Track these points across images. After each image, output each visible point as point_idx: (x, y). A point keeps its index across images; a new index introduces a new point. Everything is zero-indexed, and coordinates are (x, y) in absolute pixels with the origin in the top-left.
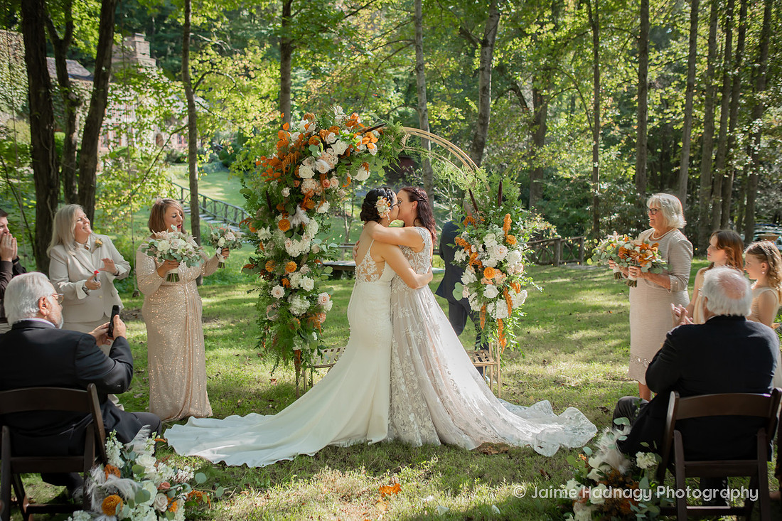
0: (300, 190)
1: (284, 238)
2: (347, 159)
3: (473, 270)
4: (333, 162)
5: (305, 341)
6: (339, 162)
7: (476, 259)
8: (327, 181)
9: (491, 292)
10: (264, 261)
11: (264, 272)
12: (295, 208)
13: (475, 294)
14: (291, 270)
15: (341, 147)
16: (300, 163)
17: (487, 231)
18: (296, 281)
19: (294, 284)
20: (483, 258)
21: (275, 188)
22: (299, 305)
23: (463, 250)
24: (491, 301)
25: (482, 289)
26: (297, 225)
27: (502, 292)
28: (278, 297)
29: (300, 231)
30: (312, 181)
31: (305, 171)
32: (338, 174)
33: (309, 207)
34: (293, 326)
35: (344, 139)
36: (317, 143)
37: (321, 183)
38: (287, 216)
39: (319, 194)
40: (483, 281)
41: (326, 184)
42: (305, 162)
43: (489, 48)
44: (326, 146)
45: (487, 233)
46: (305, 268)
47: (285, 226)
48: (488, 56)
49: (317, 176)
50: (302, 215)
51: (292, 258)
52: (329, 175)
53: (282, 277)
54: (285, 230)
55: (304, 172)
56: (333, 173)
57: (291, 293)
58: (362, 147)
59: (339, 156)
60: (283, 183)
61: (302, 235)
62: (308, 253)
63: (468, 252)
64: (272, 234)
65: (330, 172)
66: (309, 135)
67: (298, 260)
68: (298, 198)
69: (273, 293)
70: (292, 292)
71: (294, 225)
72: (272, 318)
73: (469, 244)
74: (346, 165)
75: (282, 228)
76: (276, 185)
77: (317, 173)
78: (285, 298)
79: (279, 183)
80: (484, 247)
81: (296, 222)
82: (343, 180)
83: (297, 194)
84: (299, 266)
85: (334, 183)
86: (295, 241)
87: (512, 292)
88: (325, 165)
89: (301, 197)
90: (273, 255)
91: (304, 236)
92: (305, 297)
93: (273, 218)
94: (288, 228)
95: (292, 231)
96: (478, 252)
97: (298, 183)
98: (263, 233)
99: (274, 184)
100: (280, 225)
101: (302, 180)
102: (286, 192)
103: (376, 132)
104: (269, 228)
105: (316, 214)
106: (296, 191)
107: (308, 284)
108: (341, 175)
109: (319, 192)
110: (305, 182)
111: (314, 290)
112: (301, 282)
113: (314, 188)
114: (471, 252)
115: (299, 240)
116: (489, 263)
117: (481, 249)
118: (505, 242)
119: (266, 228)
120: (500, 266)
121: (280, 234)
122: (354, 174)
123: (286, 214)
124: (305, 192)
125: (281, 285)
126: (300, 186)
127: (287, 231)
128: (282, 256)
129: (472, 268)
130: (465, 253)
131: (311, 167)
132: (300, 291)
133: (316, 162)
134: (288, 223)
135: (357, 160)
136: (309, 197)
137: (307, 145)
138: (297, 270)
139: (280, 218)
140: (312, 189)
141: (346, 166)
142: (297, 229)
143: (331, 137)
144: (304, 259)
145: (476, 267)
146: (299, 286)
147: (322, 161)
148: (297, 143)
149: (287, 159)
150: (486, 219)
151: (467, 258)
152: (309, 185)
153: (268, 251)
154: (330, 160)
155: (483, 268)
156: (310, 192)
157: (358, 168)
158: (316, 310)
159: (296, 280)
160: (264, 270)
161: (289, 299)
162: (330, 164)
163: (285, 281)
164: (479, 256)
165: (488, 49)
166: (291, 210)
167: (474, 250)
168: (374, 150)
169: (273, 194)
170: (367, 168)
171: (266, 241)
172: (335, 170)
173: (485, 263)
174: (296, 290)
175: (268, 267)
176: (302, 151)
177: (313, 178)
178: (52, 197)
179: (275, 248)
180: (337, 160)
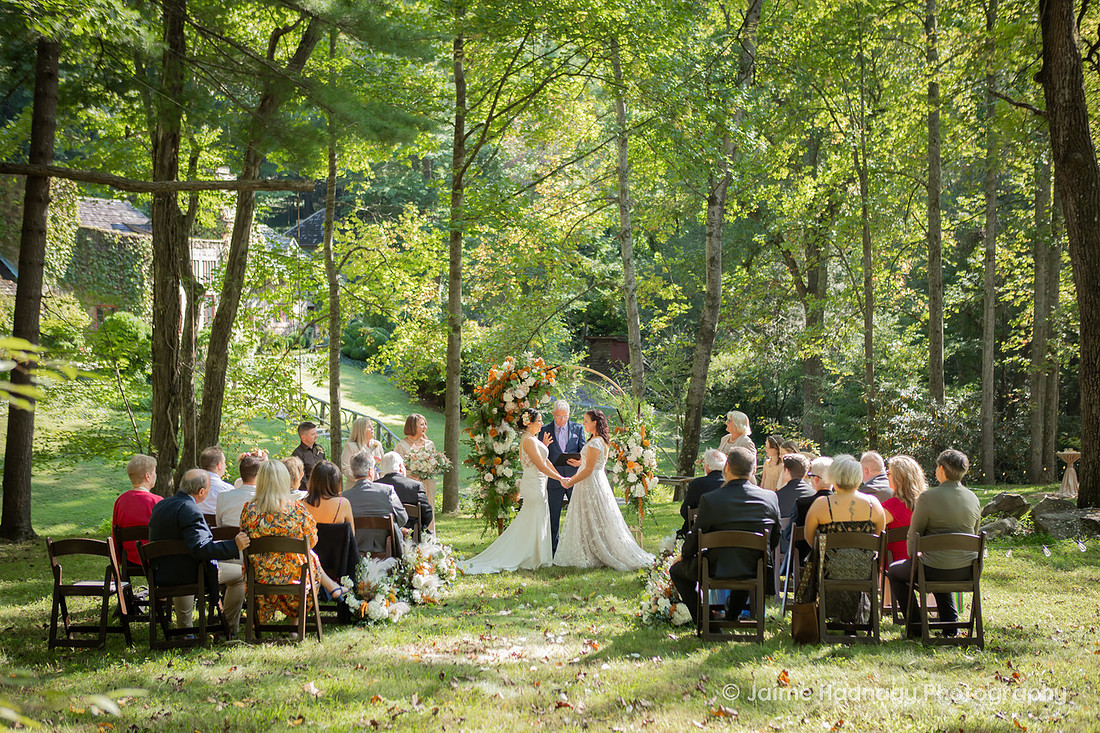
0: (504, 409)
1: (493, 441)
2: (536, 389)
3: (620, 463)
4: (526, 391)
5: (506, 512)
6: (530, 391)
7: (623, 456)
8: (522, 403)
9: (632, 478)
10: (479, 457)
11: (478, 465)
12: (501, 421)
13: (623, 480)
14: (497, 463)
15: (531, 381)
16: (504, 391)
19: (499, 473)
20: (627, 455)
21: (487, 408)
22: (502, 487)
24: (632, 484)
25: (626, 476)
26: (502, 433)
27: (641, 478)
28: (489, 481)
29: (502, 437)
30: (512, 403)
31: (508, 397)
32: (530, 399)
33: (510, 421)
34: (498, 501)
35: (533, 376)
36: (515, 379)
37: (518, 404)
40: (627, 470)
42: (508, 391)
43: (718, 207)
44: (522, 381)
45: (630, 438)
46: (506, 462)
47: (493, 434)
48: (717, 217)
49: (516, 400)
50: (505, 426)
51: (498, 455)
52: (523, 400)
53: (491, 468)
54: (494, 436)
56: (526, 398)
58: (545, 381)
59: (530, 387)
60: (492, 406)
61: (505, 439)
62: (509, 452)
63: (618, 452)
64: (485, 438)
65: (524, 397)
66: (510, 373)
67: (502, 456)
68: (503, 414)
69: (485, 478)
70: (497, 478)
71: (500, 433)
72: (482, 496)
73: (618, 446)
74: (535, 392)
75: (491, 434)
76: (488, 406)
77: (516, 398)
78: (492, 483)
79: (490, 404)
80: (628, 447)
81: (501, 430)
82: (533, 403)
83: (502, 412)
84: (503, 461)
86: (501, 444)
87: (647, 479)
88: (521, 393)
90: (485, 453)
92: (506, 482)
93: (485, 428)
94: (496, 435)
95: (498, 437)
96: (624, 451)
97: (502, 404)
98: (478, 438)
99: (486, 405)
101: (505, 403)
102: (495, 410)
103: (555, 370)
104: (482, 435)
106: (501, 410)
107: (509, 473)
110: (507, 404)
111: (513, 477)
112: (504, 471)
113: (513, 408)
114: (620, 451)
115: (503, 442)
116: (631, 458)
117: (626, 449)
118: (642, 445)
119: (480, 434)
120: (640, 461)
121: (490, 439)
123: (494, 425)
124: (507, 410)
125: (491, 473)
126: (504, 406)
128: (491, 453)
130: (616, 452)
131: (511, 394)
132: (503, 477)
133: (515, 391)
134: (496, 431)
136: (510, 414)
137: (509, 380)
138: (502, 463)
139: (490, 428)
141: (535, 394)
143: (524, 375)
144: (506, 456)
145: (623, 462)
146: (503, 474)
147: (519, 390)
148: (502, 378)
149: (496, 388)
150: (630, 429)
151: (617, 455)
152: (510, 406)
153: (482, 450)
154: (524, 390)
155: (627, 462)
156: (510, 411)
157: (543, 395)
158: (514, 491)
159: (501, 470)
160: (478, 463)
161: (496, 482)
162: (524, 392)
163: (493, 470)
164: (625, 454)
165: (716, 208)
166: (498, 423)
167: (621, 449)
168: (554, 383)
169: (486, 412)
170: (549, 395)
171: (480, 444)
172: (527, 396)
173: (629, 458)
174: (500, 478)
175: (482, 462)
176: (506, 382)
177: (513, 401)
178: (173, 406)
179: (487, 448)
180: (528, 389)
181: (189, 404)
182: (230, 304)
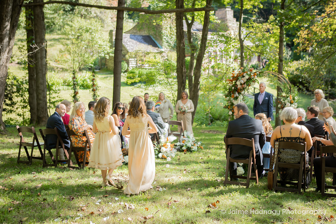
2: (249, 80)
8: (243, 85)
10: (228, 106)
12: (235, 92)
15: (247, 77)
29: (236, 98)
33: (239, 92)
35: (248, 75)
36: (241, 76)
38: (234, 94)
42: (238, 81)
44: (243, 77)
49: (241, 84)
52: (244, 83)
55: (238, 83)
58: (253, 77)
59: (247, 79)
64: (230, 98)
68: (236, 89)
76: (231, 86)
81: (235, 96)
85: (245, 86)
86: (236, 101)
91: (238, 100)
95: (234, 98)
97: (236, 86)
100: (232, 96)
102: (233, 88)
105: (241, 94)
109: (242, 88)
118: (291, 103)
119: (228, 97)
121: (232, 99)
125: (231, 111)
128: (232, 104)
133: (241, 81)
135: (251, 80)
136: (239, 89)
137: (239, 76)
139: (232, 94)
143: (245, 74)
152: (239, 86)
154: (244, 80)
160: (228, 108)
169: (231, 88)
171: (229, 100)
172: (246, 83)
178: (183, 87)
179: (231, 102)
180: (246, 80)
181: (191, 87)
182: (201, 52)
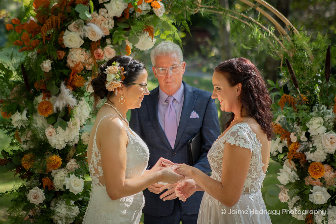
0: (66, 63)
1: (46, 125)
2: (126, 22)
3: (293, 165)
4: (106, 26)
6: (116, 26)
7: (298, 151)
8: (100, 51)
9: (319, 196)
10: (20, 155)
11: (20, 169)
12: (59, 86)
13: (296, 199)
14: (54, 167)
15: (117, 7)
16: (65, 28)
17: (313, 114)
18: (61, 181)
19: (58, 185)
20: (307, 149)
21: (33, 61)
22: (64, 213)
23: (278, 139)
24: (319, 207)
25: (306, 192)
26: (61, 109)
28: (37, 202)
29: (66, 115)
30: (79, 51)
31: (72, 38)
32: (115, 42)
33: (77, 84)
36: (86, 3)
37: (92, 53)
38: (49, 96)
39: (90, 68)
41: (99, 55)
42: (72, 26)
44: (98, 6)
45: (312, 117)
46: (72, 164)
47: (46, 110)
49: (87, 44)
50: (67, 96)
51: (55, 151)
52: (102, 42)
53: (42, 176)
54: (47, 115)
55: (70, 40)
56: (108, 41)
57: (54, 197)
58: (144, 7)
59: (115, 18)
61: (69, 120)
62: (76, 145)
63: (285, 142)
64: (29, 119)
65: (104, 39)
67: (64, 153)
68: (63, 73)
69: (30, 196)
70: (55, 195)
71: (58, 109)
73: (286, 131)
74: (125, 29)
75: (42, 112)
76: (35, 57)
77: (87, 40)
78: (47, 202)
79: (38, 54)
80: (308, 135)
81: (59, 104)
83: (61, 69)
84: (65, 162)
85: (109, 52)
86: (60, 129)
88: (97, 31)
89: (65, 72)
90: (32, 147)
91: (70, 123)
92: (72, 202)
93: (31, 99)
94: (50, 112)
95: (55, 116)
96: (299, 141)
97: (62, 54)
98: (18, 119)
99: (33, 55)
100: (39, 109)
101: (67, 50)
102: (47, 65)
104: (25, 112)
105: (86, 94)
106: (60, 65)
107: (76, 185)
108: (117, 43)
109: (90, 65)
110: (72, 52)
111: (85, 192)
112: (67, 181)
113: (83, 60)
114: (290, 142)
115: (64, 127)
116: (316, 156)
117: (303, 138)
119: (21, 111)
121: (39, 121)
122: (135, 41)
123: (48, 94)
124: (71, 65)
125: (41, 187)
126: (66, 58)
127: (49, 116)
128: (43, 148)
129: (292, 162)
130: (281, 142)
131: (78, 34)
132: (65, 194)
133: (85, 27)
134: (50, 105)
135: (139, 23)
136: (76, 72)
137: (74, 5)
138: (63, 166)
139: (40, 99)
140: (80, 62)
141: (125, 32)
142: (62, 114)
144: (72, 152)
145: (296, 161)
146: (65, 187)
147: (92, 25)
149: (48, 23)
150: (309, 98)
151: (285, 149)
152: (77, 57)
153: (25, 142)
154: (103, 24)
155: (308, 163)
156: (77, 65)
157: (141, 33)
159: (61, 179)
160: (21, 166)
161: (53, 204)
162: (103, 29)
163: (46, 181)
164: (301, 148)
166: (54, 89)
167: (294, 139)
168: (160, 10)
169: (31, 68)
170: (151, 34)
171: (22, 129)
172: (110, 36)
173: (309, 156)
174: (61, 193)
175: (25, 162)
176: (67, 12)
177: (82, 47)
179: (34, 138)
180: (112, 22)
